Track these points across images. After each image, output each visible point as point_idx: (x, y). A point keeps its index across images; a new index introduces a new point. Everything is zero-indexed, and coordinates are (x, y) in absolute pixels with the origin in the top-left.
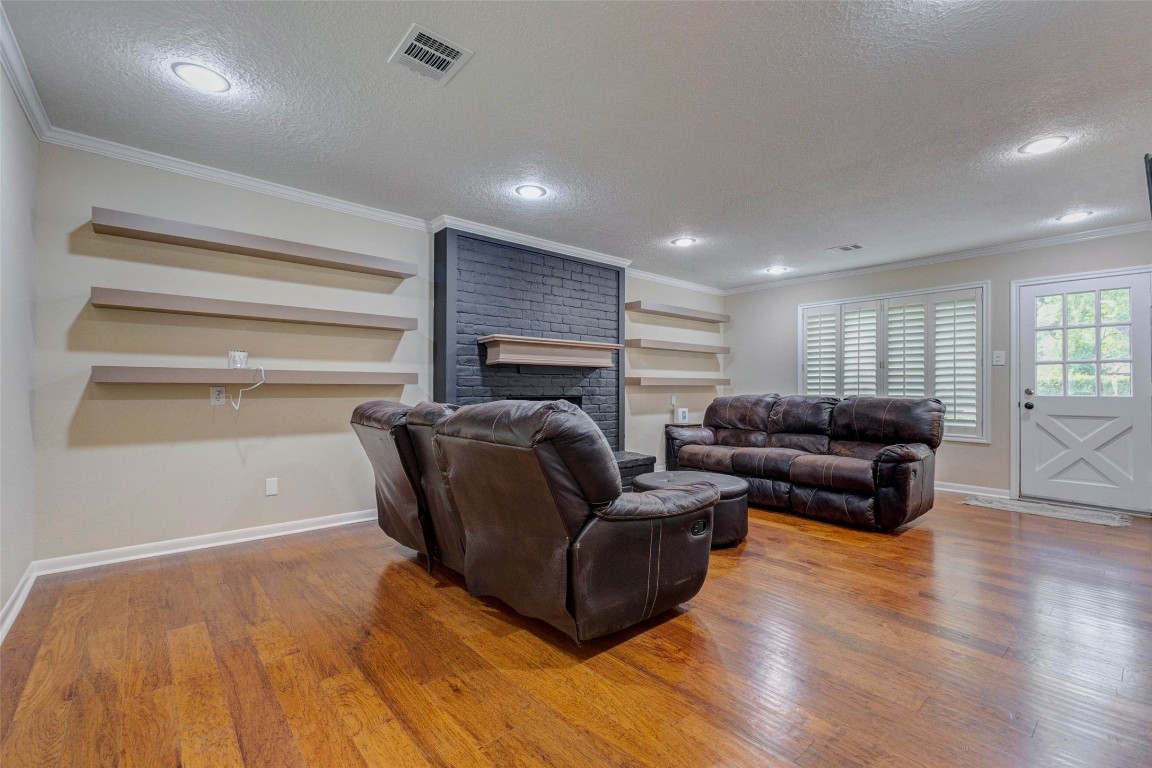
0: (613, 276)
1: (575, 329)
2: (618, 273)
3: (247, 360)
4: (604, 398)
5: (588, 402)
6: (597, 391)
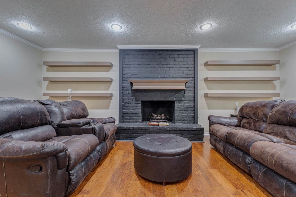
0: (192, 53)
1: (171, 76)
2: (194, 52)
3: (71, 91)
4: (186, 102)
5: (178, 103)
6: (183, 99)
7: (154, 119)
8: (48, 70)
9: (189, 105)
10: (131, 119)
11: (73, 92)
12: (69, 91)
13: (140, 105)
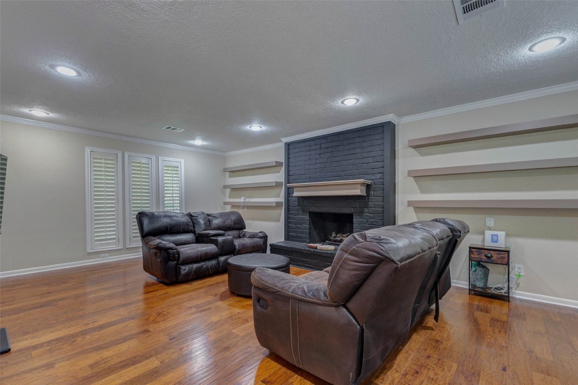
0: (381, 130)
2: (384, 128)
3: (245, 199)
4: (371, 215)
5: (358, 217)
6: (366, 210)
7: (331, 240)
8: (230, 177)
9: (375, 221)
10: (298, 237)
11: (247, 200)
12: (242, 200)
13: (307, 217)
